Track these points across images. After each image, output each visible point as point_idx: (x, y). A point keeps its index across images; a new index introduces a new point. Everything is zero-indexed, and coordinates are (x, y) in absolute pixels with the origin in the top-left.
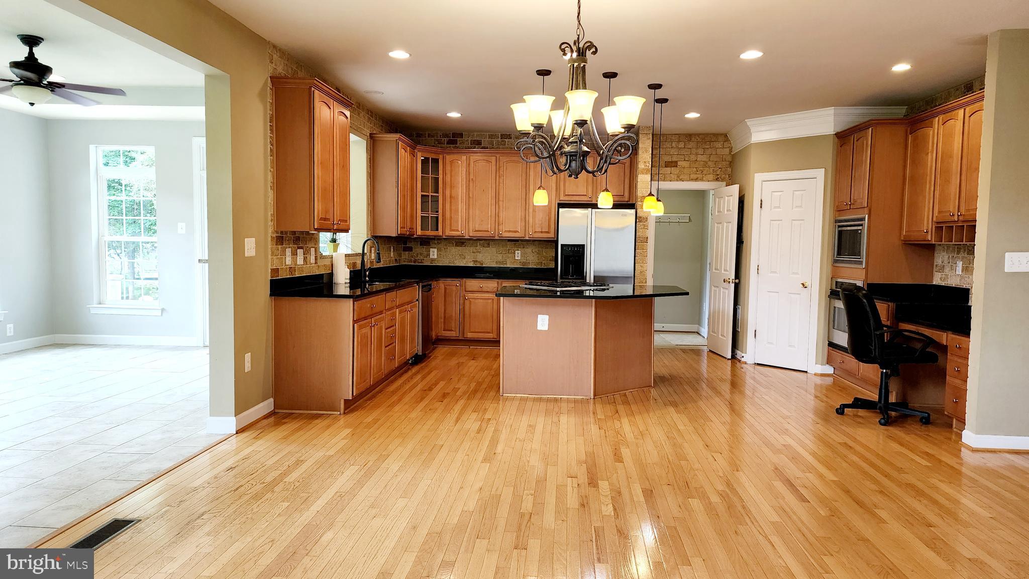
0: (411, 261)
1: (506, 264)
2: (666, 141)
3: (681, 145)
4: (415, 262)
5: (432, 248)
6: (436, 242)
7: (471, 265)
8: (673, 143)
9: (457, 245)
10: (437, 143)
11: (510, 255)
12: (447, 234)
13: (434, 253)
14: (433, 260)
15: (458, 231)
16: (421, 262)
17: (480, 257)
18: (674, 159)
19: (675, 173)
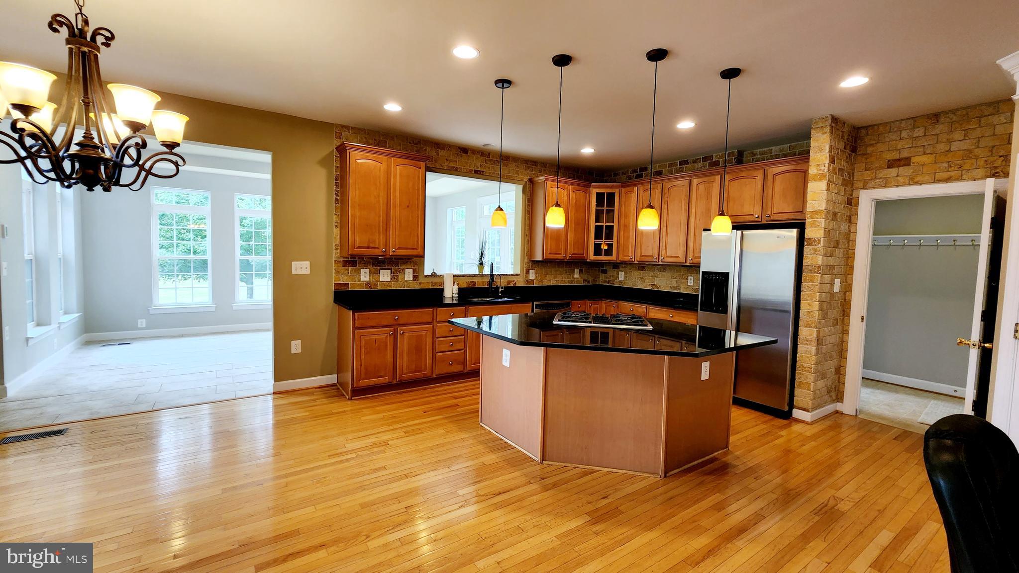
0: (605, 282)
1: (679, 289)
2: (890, 132)
3: (919, 132)
4: (608, 283)
5: (621, 271)
6: (623, 266)
7: (649, 288)
8: (903, 132)
9: (639, 269)
10: (628, 179)
11: (683, 280)
12: (620, 259)
13: (621, 276)
14: (621, 282)
15: (628, 256)
16: (613, 284)
17: (657, 281)
18: (905, 154)
19: (906, 174)
